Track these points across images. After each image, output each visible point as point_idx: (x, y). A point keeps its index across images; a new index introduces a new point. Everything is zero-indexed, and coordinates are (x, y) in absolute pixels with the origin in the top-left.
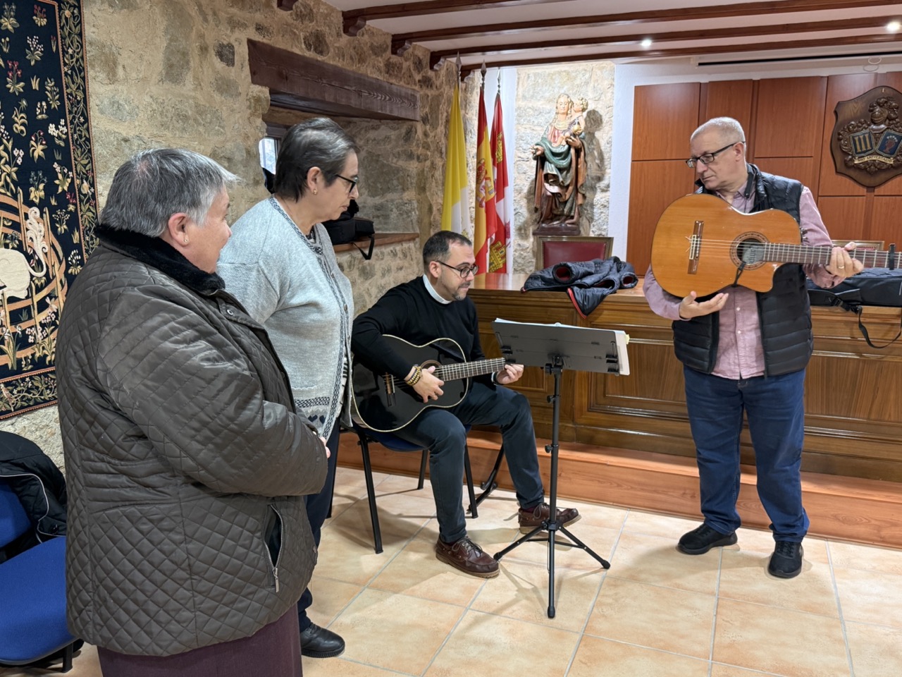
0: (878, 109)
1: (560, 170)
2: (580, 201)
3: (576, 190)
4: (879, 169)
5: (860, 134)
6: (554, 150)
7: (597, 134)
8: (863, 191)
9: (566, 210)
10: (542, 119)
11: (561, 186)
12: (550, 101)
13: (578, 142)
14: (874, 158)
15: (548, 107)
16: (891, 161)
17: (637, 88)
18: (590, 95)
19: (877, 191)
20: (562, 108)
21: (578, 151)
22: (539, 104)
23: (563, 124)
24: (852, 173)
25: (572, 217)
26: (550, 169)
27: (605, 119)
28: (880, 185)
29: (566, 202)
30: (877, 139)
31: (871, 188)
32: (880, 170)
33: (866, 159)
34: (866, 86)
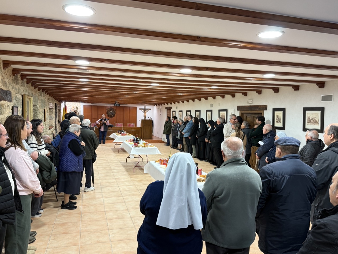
0: (111, 110)
4: (112, 116)
7: (78, 110)
10: (69, 108)
12: (70, 105)
13: (76, 111)
15: (70, 106)
16: (113, 115)
17: (84, 105)
18: (76, 105)
19: (112, 118)
20: (73, 107)
21: (76, 112)
22: (69, 106)
23: (73, 109)
24: (109, 116)
27: (79, 108)
30: (111, 113)
31: (111, 118)
34: (110, 107)
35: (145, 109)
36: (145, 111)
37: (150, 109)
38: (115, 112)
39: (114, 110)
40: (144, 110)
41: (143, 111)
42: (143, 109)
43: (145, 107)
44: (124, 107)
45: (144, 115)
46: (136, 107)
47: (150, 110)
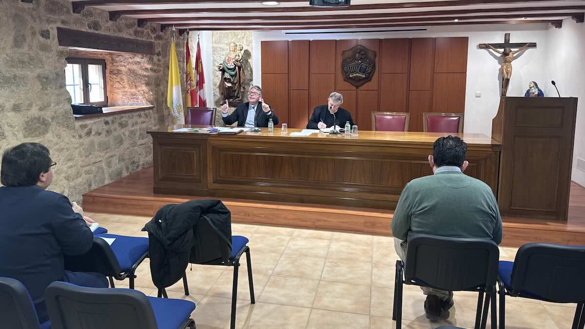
0: (357, 55)
1: (232, 76)
2: (242, 90)
3: (240, 85)
5: (352, 64)
6: (229, 67)
8: (355, 88)
9: (235, 94)
10: (224, 52)
11: (232, 83)
14: (357, 75)
15: (226, 47)
16: (364, 76)
17: (262, 42)
19: (360, 88)
20: (232, 49)
22: (222, 46)
24: (350, 81)
25: (239, 98)
26: (227, 75)
28: (361, 86)
29: (235, 91)
30: (358, 67)
31: (357, 87)
32: (360, 80)
33: (354, 75)
34: (353, 45)
35: (507, 45)
36: (505, 54)
37: (533, 45)
38: (375, 62)
39: (370, 55)
40: (502, 50)
41: (499, 55)
42: (497, 46)
43: (507, 37)
44: (411, 40)
45: (501, 71)
46: (465, 40)
47: (530, 50)
